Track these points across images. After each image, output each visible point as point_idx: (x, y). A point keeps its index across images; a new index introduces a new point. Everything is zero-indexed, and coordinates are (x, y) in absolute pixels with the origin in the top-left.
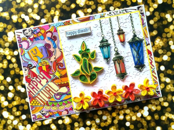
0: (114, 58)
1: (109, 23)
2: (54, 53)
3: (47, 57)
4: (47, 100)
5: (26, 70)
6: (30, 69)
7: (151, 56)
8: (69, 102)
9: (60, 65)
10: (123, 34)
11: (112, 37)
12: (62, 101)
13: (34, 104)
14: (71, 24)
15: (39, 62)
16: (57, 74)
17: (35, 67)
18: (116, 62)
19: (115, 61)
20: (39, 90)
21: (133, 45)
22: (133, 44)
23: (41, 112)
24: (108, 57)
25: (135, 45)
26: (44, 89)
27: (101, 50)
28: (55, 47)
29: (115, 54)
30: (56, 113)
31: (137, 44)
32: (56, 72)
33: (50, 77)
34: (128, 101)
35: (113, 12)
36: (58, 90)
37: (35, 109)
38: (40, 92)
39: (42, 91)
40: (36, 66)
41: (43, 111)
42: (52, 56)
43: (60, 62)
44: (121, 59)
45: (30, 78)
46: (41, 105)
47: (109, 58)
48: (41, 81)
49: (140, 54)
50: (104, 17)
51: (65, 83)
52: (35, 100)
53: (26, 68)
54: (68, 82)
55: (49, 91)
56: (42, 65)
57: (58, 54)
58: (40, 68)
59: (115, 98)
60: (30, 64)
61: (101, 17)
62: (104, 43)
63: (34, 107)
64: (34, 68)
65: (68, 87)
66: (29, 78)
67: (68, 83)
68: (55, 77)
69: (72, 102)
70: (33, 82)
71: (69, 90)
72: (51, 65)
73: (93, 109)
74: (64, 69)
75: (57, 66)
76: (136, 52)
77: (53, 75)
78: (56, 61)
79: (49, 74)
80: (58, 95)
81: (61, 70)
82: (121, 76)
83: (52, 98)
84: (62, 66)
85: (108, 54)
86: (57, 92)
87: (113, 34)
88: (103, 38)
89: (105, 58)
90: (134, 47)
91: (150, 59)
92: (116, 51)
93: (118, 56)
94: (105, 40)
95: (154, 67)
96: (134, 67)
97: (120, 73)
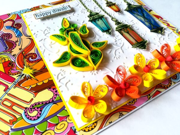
0: (117, 28)
3: (6, 50)
7: (163, 19)
8: (61, 119)
9: (32, 57)
10: (114, 5)
11: (102, 10)
12: (45, 120)
14: (41, 8)
16: (27, 72)
22: (132, 11)
24: (107, 29)
27: (94, 24)
28: (20, 35)
29: (115, 24)
31: (137, 10)
32: (23, 68)
36: (32, 99)
42: (15, 47)
44: (127, 28)
47: (109, 29)
49: (147, 18)
51: (46, 81)
54: (50, 79)
55: (10, 108)
62: (94, 16)
65: (53, 87)
67: (52, 80)
69: (69, 115)
71: (56, 93)
72: (15, 60)
73: (121, 115)
74: (40, 61)
75: (26, 59)
76: (141, 17)
77: (18, 74)
78: (23, 52)
79: (10, 74)
80: (34, 108)
81: (34, 63)
82: (140, 45)
83: (18, 120)
84: (34, 57)
85: (105, 25)
86: (31, 104)
87: (101, 8)
88: (91, 12)
89: (104, 31)
90: (135, 13)
91: (164, 22)
92: (116, 21)
93: (121, 25)
94: (94, 14)
95: (177, 28)
96: (151, 32)
97: (137, 43)
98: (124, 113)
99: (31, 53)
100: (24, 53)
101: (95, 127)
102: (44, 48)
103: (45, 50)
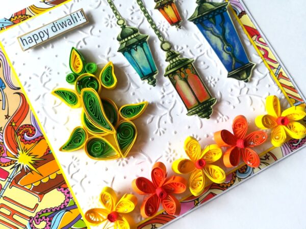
0: (167, 70)
7: (260, 39)
9: (27, 132)
10: (171, 5)
11: (146, 19)
14: (30, 16)
16: (24, 160)
18: (177, 77)
19: (171, 76)
21: (204, 22)
22: (203, 20)
24: (150, 72)
25: (212, 23)
27: (127, 58)
28: (1, 87)
29: (165, 58)
31: (213, 17)
32: (17, 153)
34: (243, 173)
36: (37, 205)
43: (24, 123)
44: (186, 67)
47: (153, 73)
49: (229, 40)
51: (53, 177)
54: (58, 173)
55: (10, 217)
59: (206, 177)
62: (129, 38)
65: (63, 186)
67: (61, 175)
69: (86, 227)
71: (68, 195)
72: (2, 138)
73: (154, 228)
74: (41, 139)
75: (19, 137)
76: (218, 37)
77: (11, 164)
78: (12, 123)
79: (1, 165)
80: (41, 218)
81: (33, 144)
82: (202, 109)
84: (31, 132)
85: (148, 63)
86: (36, 211)
87: (145, 12)
88: (124, 27)
89: (144, 77)
90: (209, 26)
91: (259, 48)
92: (168, 50)
93: (177, 61)
94: (129, 32)
95: (278, 64)
96: (228, 77)
97: (197, 104)
98: (157, 225)
99: (26, 125)
100: (14, 124)
102: (44, 115)
103: (46, 119)
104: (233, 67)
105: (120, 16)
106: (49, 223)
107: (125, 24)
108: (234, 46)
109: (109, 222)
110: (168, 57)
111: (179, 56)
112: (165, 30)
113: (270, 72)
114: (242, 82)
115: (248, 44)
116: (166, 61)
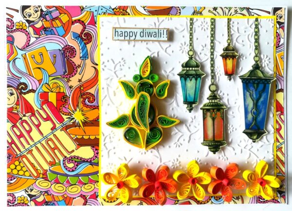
0: (205, 106)
1: (210, 29)
2: (79, 70)
3: (64, 76)
4: (46, 167)
5: (12, 94)
6: (21, 93)
7: (282, 116)
8: (91, 181)
9: (89, 98)
10: (233, 59)
11: (210, 59)
12: (77, 175)
13: (15, 172)
14: (129, 14)
15: (45, 82)
16: (78, 117)
17: (33, 91)
18: (209, 114)
19: (205, 111)
20: (31, 143)
21: (249, 84)
22: (249, 82)
23: (27, 191)
24: (192, 100)
25: (254, 87)
26: (44, 142)
27: (182, 83)
28: (85, 57)
29: (208, 96)
30: (61, 199)
31: (258, 84)
32: (76, 110)
33: (61, 120)
34: (217, 200)
35: (221, 8)
36: (73, 151)
37: (16, 183)
38: (34, 148)
39: (39, 146)
40: (35, 89)
41: (32, 190)
42: (75, 74)
43: (89, 91)
44: (219, 110)
45: (17, 114)
46: (30, 176)
48: (40, 124)
49: (259, 106)
50: (201, 13)
51: (92, 137)
52: (20, 162)
53: (13, 90)
54: (97, 137)
55: (53, 150)
56: (48, 91)
57: (88, 74)
58: (44, 97)
59: (191, 191)
60: (24, 84)
61: (193, 14)
62: (191, 69)
63: (14, 178)
64: (31, 94)
65: (96, 147)
66: (16, 112)
67: (99, 139)
68: (72, 121)
69: (98, 182)
70: (22, 124)
71: (96, 155)
72: (70, 93)
73: (141, 204)
74: (96, 108)
75: (82, 99)
76: (253, 100)
77: (68, 115)
78: (81, 87)
79: (61, 112)
80: (72, 161)
81: (89, 109)
82: (213, 145)
83: (57, 164)
84: (91, 100)
85: (194, 93)
86: (71, 155)
87: (212, 54)
88: (191, 58)
89: (186, 102)
90: (251, 89)
91: (277, 122)
92: (213, 92)
93: (215, 102)
94: (193, 64)
95: (283, 141)
96: (244, 132)
97: (212, 140)
98: (144, 203)
99: (90, 93)
100: (82, 88)
101: (114, 201)
102: (106, 93)
103: (106, 96)
104: (251, 127)
105: (193, 47)
106: (76, 167)
107: (193, 56)
108: (260, 113)
109: (116, 187)
110: (210, 97)
111: (218, 100)
112: (219, 75)
113: (274, 144)
114: (251, 141)
115: (271, 115)
116: (208, 99)
